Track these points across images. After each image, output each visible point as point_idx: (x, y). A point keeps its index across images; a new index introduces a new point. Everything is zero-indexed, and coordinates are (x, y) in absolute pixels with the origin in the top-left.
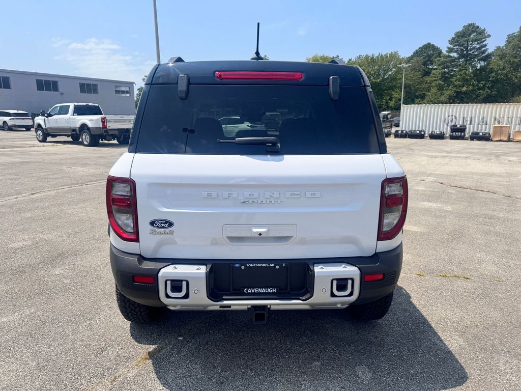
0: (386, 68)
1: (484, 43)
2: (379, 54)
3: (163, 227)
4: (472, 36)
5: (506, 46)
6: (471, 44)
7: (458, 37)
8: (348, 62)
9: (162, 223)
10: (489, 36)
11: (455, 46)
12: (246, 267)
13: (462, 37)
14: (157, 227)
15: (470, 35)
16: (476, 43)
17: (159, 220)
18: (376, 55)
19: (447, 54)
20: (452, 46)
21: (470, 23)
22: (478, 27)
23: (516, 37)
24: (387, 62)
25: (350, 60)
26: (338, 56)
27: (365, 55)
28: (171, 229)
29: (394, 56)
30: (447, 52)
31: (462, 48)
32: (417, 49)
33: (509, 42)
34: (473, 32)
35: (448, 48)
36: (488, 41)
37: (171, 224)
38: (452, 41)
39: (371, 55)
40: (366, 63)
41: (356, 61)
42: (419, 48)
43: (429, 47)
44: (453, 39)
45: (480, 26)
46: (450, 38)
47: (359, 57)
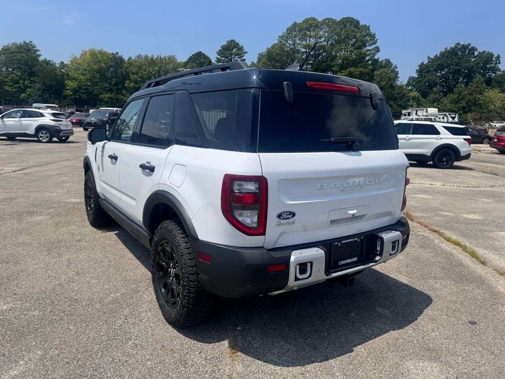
0: (166, 70)
1: (243, 58)
2: (158, 56)
3: (288, 218)
4: (234, 51)
5: (258, 62)
6: (234, 57)
7: (224, 49)
8: (128, 60)
9: (287, 215)
10: (246, 52)
11: (222, 57)
12: (341, 244)
13: (227, 50)
14: (284, 218)
15: (232, 50)
16: (238, 57)
17: (284, 213)
18: (155, 57)
19: (216, 63)
20: (219, 57)
21: (232, 39)
22: (238, 44)
23: (264, 56)
24: (166, 64)
25: (130, 58)
26: (118, 53)
27: (144, 55)
28: (294, 218)
29: (171, 59)
30: (216, 62)
31: (227, 60)
32: (191, 55)
33: (259, 60)
34: (235, 47)
35: (217, 58)
36: (246, 57)
37: (294, 215)
38: (220, 53)
39: (150, 56)
40: (146, 63)
41: (136, 60)
42: (193, 55)
43: (201, 55)
44: (220, 51)
45: (239, 43)
46: (218, 50)
47: (139, 56)
